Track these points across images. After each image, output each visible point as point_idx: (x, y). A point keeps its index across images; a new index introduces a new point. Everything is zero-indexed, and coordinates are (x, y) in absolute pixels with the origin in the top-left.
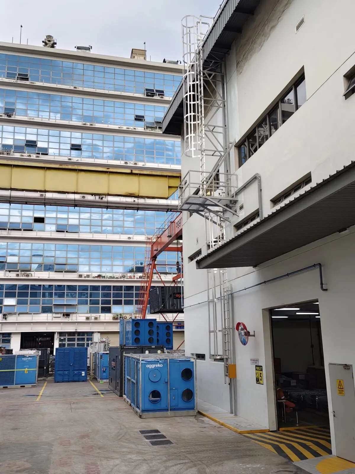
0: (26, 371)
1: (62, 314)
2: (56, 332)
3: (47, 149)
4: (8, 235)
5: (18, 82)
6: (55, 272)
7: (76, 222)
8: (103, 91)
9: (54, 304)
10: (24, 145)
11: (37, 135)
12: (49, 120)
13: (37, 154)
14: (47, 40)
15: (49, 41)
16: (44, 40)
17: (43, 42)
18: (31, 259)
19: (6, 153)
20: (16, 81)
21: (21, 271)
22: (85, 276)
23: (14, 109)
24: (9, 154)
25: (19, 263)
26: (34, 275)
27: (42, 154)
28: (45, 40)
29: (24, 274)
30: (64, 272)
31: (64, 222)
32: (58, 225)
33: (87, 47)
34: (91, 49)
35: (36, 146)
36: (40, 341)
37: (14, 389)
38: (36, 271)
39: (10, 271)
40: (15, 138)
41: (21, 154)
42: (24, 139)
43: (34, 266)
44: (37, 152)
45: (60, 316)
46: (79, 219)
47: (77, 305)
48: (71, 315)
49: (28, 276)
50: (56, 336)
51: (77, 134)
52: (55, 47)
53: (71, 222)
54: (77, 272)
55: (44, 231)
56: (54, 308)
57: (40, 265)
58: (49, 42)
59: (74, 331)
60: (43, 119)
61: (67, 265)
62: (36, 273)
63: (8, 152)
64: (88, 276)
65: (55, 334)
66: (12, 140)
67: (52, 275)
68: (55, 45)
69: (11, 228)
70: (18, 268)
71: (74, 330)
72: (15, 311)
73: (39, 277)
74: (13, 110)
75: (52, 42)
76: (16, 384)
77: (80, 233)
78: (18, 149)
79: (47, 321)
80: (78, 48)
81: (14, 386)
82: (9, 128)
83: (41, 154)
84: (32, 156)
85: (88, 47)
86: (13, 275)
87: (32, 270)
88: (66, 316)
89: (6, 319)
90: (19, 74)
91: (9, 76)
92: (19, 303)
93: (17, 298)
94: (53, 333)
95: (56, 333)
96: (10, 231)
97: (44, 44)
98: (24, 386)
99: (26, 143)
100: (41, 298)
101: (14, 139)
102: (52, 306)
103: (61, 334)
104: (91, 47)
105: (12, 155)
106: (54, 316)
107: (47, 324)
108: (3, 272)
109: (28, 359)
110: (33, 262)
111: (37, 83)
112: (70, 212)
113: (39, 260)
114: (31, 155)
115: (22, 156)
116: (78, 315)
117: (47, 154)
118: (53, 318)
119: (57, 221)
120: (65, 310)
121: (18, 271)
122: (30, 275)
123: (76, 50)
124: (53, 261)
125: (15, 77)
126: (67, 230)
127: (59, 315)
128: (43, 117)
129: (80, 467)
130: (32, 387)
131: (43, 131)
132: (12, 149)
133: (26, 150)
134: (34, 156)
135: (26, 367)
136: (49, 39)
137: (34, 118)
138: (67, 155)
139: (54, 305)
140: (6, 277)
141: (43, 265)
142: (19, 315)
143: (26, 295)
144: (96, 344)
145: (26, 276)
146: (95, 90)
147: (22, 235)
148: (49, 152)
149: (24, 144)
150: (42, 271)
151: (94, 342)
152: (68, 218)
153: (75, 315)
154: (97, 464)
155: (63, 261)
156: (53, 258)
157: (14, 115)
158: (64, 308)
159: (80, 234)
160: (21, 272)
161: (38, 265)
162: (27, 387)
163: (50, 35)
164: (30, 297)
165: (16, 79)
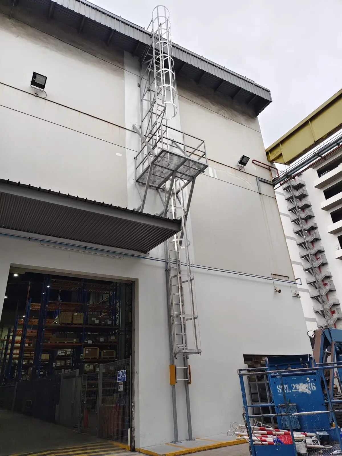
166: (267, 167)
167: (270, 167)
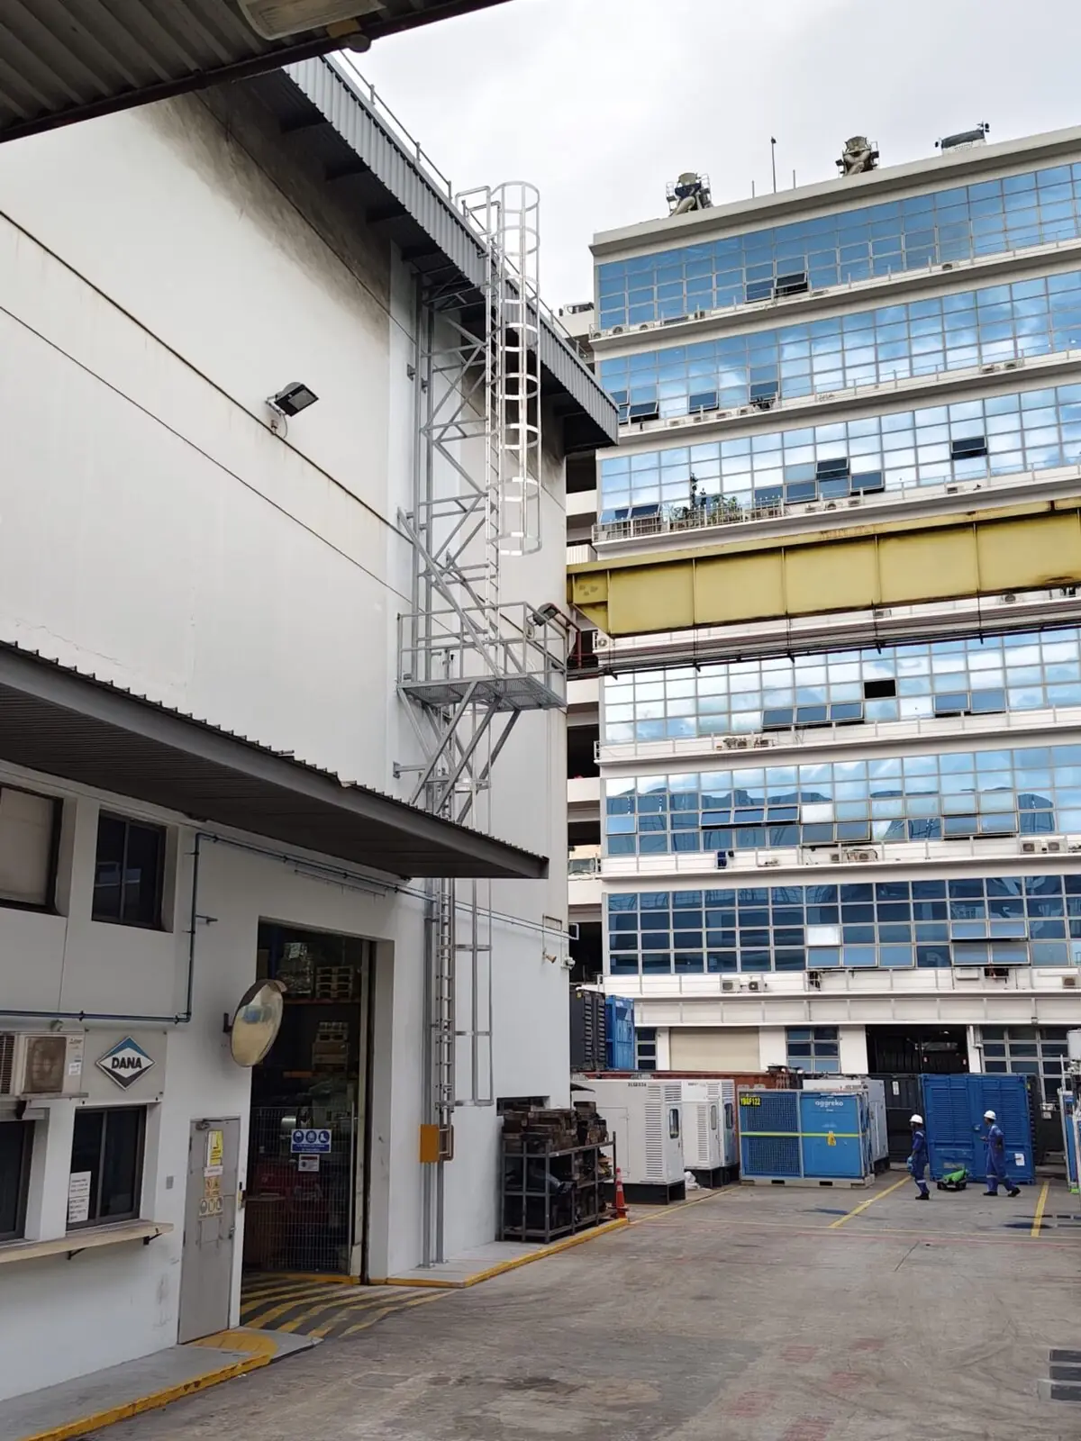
0: (829, 1139)
1: (983, 968)
2: (969, 1025)
3: (880, 474)
4: (797, 743)
5: (779, 305)
6: (946, 840)
7: (994, 680)
8: (1041, 247)
9: (951, 937)
10: (814, 477)
11: (847, 439)
12: (877, 387)
13: (854, 494)
14: (850, 154)
15: (857, 154)
16: (840, 157)
17: (839, 163)
18: (870, 807)
19: (766, 512)
20: (772, 304)
21: (842, 845)
22: (1045, 845)
23: (777, 383)
24: (776, 513)
25: (835, 822)
26: (883, 854)
27: (866, 493)
28: (844, 155)
29: (853, 854)
30: (971, 838)
31: (957, 685)
32: (939, 698)
33: (975, 129)
34: (987, 131)
35: (848, 471)
36: (927, 1053)
37: (799, 1190)
38: (886, 843)
39: (813, 848)
40: (787, 464)
41: (807, 505)
42: (812, 460)
43: (880, 828)
44: (851, 490)
45: (976, 976)
46: (1004, 668)
47: (1027, 939)
48: (1012, 972)
49: (864, 857)
50: (972, 1040)
51: (968, 407)
52: (876, 165)
53: (978, 681)
54: (1015, 836)
55: (899, 720)
56: (955, 951)
57: (896, 822)
58: (859, 156)
59: (1029, 1022)
60: (858, 389)
61: (981, 817)
62: (887, 847)
63: (771, 509)
64: (1053, 847)
65: (968, 1034)
66: (780, 472)
67: (938, 850)
68: (876, 161)
69: (802, 723)
70: (835, 838)
71: (1027, 1019)
72: (841, 963)
73: (898, 860)
74: (774, 387)
75: (864, 155)
76: (805, 1176)
77: (1010, 711)
78: (799, 492)
79: (936, 992)
80: (948, 143)
81: (801, 1180)
82: (769, 438)
83: (862, 493)
84: (837, 506)
85: (978, 131)
86: (822, 859)
87: (875, 839)
88: (997, 975)
89: (818, 985)
90: (781, 281)
91: (755, 293)
92: (848, 937)
93: (841, 925)
94: (962, 1029)
95: (971, 1028)
96: (800, 732)
97: (842, 168)
98: (830, 1184)
99: (818, 470)
100: (912, 923)
101: (784, 467)
102: (948, 947)
103: (987, 1031)
104: (987, 126)
105: (783, 513)
106: (959, 976)
107: (938, 999)
108: (793, 851)
109: (833, 1103)
110: (876, 817)
111: (830, 289)
112: (970, 651)
113: (893, 807)
114: (836, 502)
115: (811, 509)
116: (1035, 971)
117: (882, 490)
118: (957, 984)
119: (932, 684)
120: (991, 958)
121: (836, 846)
122: (871, 855)
123: (939, 151)
124: (933, 806)
125: (770, 291)
126: (966, 710)
127: (974, 973)
128: (859, 382)
129: (773, 1425)
130: (854, 1187)
131: (865, 423)
132: (782, 497)
133: (821, 489)
134: (843, 505)
135: (830, 1129)
136: (857, 149)
137: (833, 393)
138: (941, 480)
139: (953, 941)
140: (804, 867)
141: (906, 822)
142: (853, 975)
143: (865, 914)
144: (1078, 1066)
145: (861, 857)
146: (1011, 253)
147: (834, 740)
148: (887, 482)
149: (811, 474)
150: (906, 842)
151: (1073, 1061)
152: (968, 672)
153: (1023, 972)
154: (832, 1423)
155: (966, 805)
156: (933, 800)
157: (777, 399)
158: (987, 951)
159: (1011, 714)
160: (844, 848)
161: (889, 823)
162: (838, 1186)
163: (855, 136)
164: (879, 921)
165: (772, 296)
166: (564, 621)
167: (569, 623)
